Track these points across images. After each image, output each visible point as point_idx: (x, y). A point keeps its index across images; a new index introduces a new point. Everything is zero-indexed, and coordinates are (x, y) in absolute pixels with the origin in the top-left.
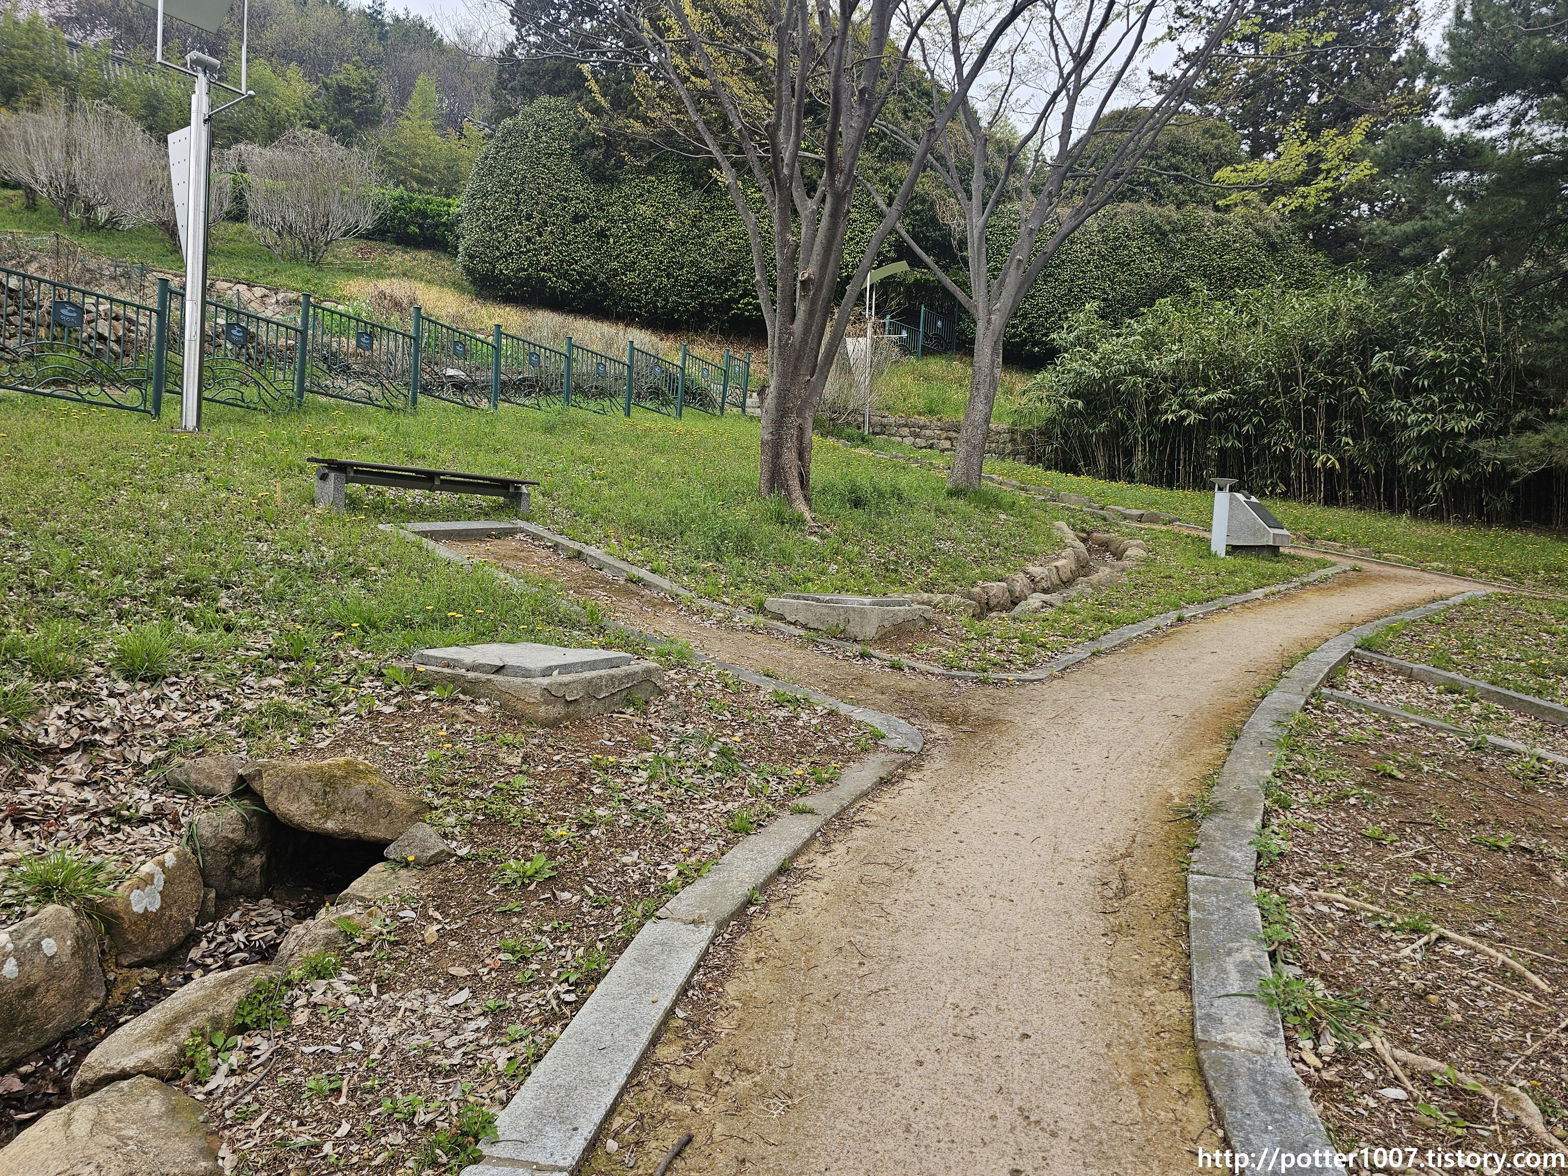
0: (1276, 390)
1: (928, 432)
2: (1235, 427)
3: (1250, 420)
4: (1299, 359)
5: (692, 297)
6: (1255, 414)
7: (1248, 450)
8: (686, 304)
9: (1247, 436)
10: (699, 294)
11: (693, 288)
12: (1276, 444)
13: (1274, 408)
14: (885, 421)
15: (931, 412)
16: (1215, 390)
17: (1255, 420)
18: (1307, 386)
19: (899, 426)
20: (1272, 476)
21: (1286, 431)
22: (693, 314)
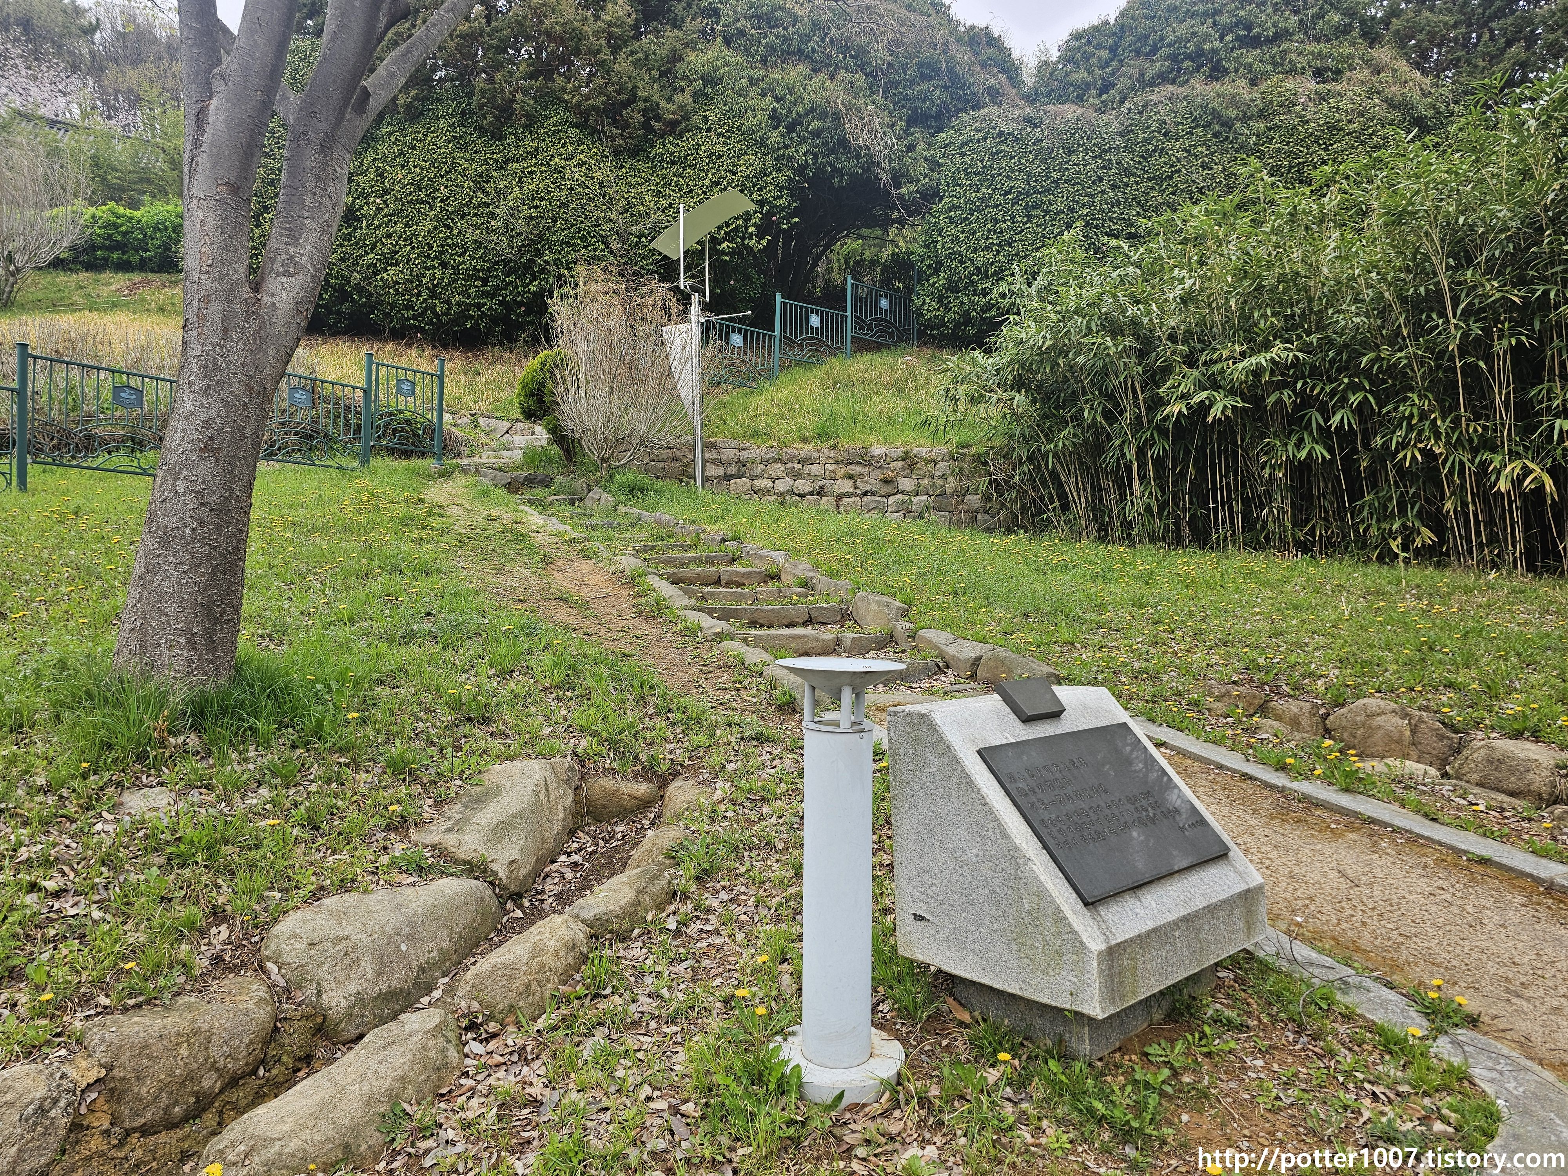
0: (1398, 333)
1: (815, 469)
2: (1316, 417)
3: (1343, 401)
4: (1440, 263)
5: (486, 294)
6: (1355, 388)
7: (1350, 463)
8: (479, 306)
9: (1345, 436)
10: (497, 288)
11: (485, 282)
12: (1402, 445)
13: (1392, 370)
14: (744, 455)
15: (823, 435)
16: (1266, 346)
17: (1355, 399)
18: (1467, 314)
19: (767, 462)
20: (1403, 511)
21: (1423, 416)
22: (494, 320)
